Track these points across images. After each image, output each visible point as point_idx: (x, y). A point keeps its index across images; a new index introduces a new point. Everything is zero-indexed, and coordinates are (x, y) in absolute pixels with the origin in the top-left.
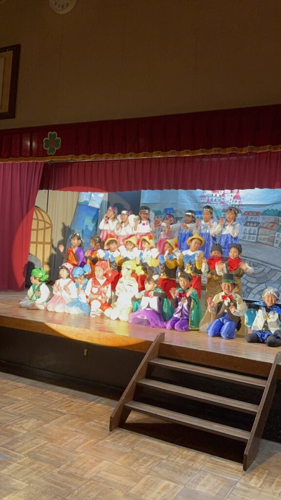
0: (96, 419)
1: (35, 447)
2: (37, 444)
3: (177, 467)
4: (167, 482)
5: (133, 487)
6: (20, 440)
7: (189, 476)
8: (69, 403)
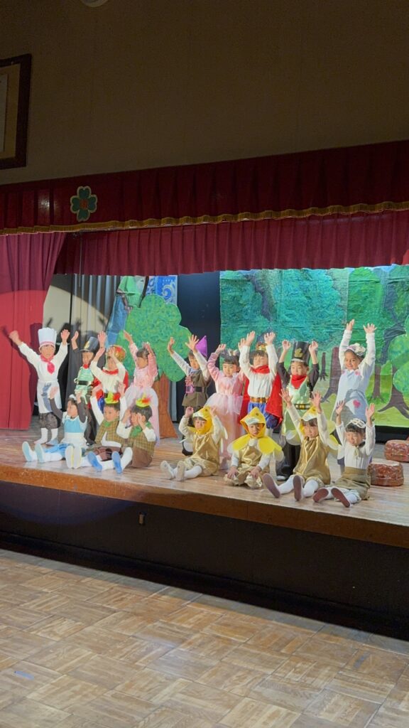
0: (162, 618)
1: (76, 660)
2: (78, 657)
3: (289, 685)
4: (275, 708)
5: (226, 715)
6: (51, 651)
7: (308, 698)
8: (121, 595)
